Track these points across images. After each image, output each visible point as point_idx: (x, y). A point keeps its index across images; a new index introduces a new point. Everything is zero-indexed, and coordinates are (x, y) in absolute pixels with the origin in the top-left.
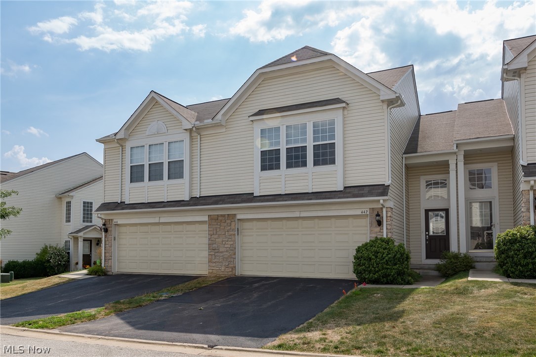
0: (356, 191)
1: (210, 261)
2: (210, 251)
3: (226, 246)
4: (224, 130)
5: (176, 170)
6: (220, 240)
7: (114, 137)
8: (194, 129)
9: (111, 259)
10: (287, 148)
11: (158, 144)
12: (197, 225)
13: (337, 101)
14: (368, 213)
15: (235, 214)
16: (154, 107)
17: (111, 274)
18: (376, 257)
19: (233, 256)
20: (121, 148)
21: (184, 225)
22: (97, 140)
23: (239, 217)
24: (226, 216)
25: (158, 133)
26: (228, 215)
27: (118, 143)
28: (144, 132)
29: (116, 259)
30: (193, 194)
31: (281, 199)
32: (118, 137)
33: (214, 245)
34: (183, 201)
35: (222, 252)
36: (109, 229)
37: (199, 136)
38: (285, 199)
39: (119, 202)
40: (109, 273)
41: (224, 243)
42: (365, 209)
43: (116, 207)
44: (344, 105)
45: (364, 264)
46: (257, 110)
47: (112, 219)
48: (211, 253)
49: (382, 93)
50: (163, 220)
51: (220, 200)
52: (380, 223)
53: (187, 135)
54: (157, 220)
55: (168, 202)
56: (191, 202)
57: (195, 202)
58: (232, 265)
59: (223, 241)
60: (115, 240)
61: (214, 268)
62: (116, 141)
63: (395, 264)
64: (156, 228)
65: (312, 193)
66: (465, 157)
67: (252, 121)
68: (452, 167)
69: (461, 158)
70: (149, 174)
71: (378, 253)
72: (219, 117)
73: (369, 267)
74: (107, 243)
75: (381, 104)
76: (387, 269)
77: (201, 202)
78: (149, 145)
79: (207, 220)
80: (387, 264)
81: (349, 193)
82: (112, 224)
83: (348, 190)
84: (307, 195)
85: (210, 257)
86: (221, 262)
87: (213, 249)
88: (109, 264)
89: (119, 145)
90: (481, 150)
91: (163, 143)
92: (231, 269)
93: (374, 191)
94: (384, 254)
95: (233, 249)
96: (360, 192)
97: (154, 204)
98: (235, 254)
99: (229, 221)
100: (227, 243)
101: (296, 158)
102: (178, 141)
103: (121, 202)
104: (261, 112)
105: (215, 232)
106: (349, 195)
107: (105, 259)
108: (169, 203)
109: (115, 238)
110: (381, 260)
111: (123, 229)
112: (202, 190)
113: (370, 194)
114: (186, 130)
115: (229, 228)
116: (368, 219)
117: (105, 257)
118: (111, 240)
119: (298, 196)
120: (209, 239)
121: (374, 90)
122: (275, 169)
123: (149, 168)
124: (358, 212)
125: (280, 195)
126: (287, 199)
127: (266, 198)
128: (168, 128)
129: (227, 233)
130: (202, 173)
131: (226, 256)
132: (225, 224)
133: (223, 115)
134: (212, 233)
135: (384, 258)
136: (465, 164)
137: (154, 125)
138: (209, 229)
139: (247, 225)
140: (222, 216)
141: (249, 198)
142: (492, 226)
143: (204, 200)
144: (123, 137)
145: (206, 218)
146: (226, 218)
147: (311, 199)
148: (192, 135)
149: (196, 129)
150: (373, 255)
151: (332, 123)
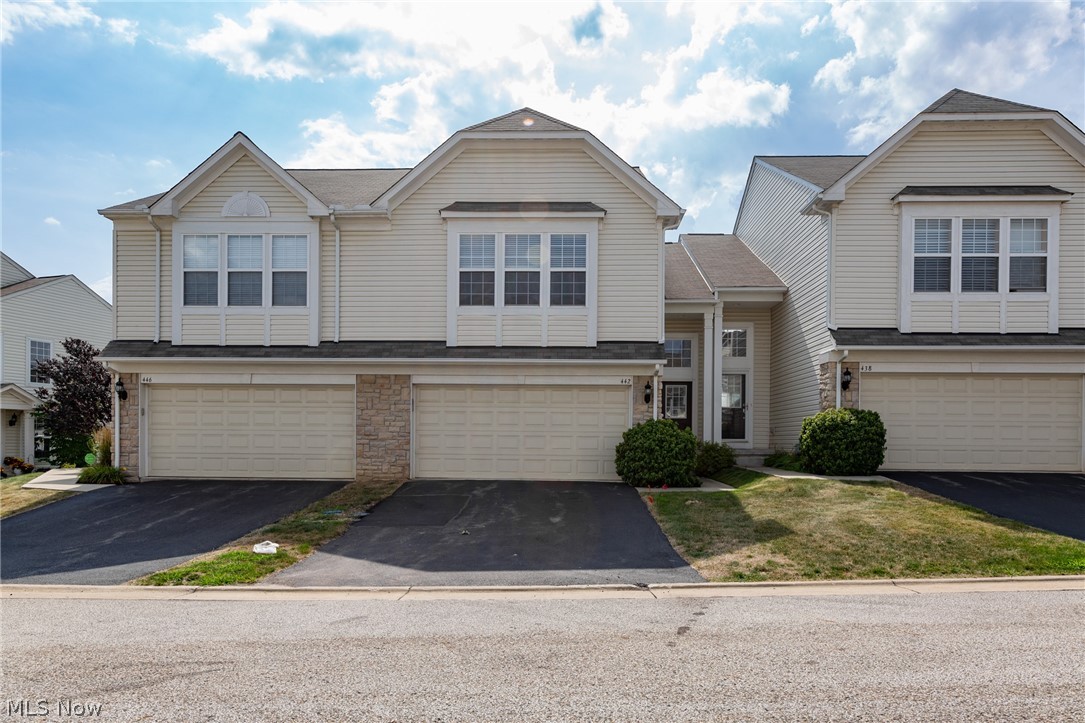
0: (616, 349)
1: (360, 455)
2: (360, 437)
3: (391, 429)
4: (388, 227)
5: (290, 288)
6: (380, 418)
7: (147, 211)
8: (332, 217)
9: (137, 452)
10: (506, 272)
11: (249, 237)
12: (330, 392)
13: (587, 206)
14: (631, 383)
15: (409, 376)
16: (238, 164)
17: (137, 480)
18: (661, 448)
19: (405, 447)
20: (158, 234)
21: (304, 391)
22: (101, 212)
23: (415, 380)
24: (393, 378)
25: (250, 217)
26: (396, 376)
27: (153, 223)
28: (219, 210)
29: (146, 452)
30: (324, 335)
31: (497, 354)
32: (156, 211)
33: (367, 428)
34: (307, 347)
35: (383, 440)
36: (130, 393)
37: (337, 233)
38: (504, 354)
39: (156, 340)
40: (130, 479)
41: (387, 423)
42: (628, 377)
43: (151, 349)
44: (602, 214)
45: (641, 459)
46: (453, 202)
47: (137, 374)
48: (362, 441)
49: (660, 204)
50: (258, 380)
51: (384, 350)
52: (648, 399)
53: (315, 227)
54: (245, 379)
55: (271, 346)
56: (325, 350)
57: (331, 350)
58: (404, 462)
59: (385, 421)
60: (143, 414)
61: (367, 467)
62: (150, 218)
63: (685, 459)
64: (242, 394)
65: (548, 347)
66: (725, 310)
67: (444, 219)
68: (708, 323)
69: (719, 312)
70: (229, 292)
71: (663, 441)
72: (384, 202)
73: (651, 462)
74: (126, 419)
75: (654, 221)
76: (676, 464)
77: (344, 350)
78: (229, 236)
79: (354, 382)
80: (676, 458)
81: (607, 351)
82: (137, 382)
83: (604, 347)
84: (540, 350)
85: (361, 447)
86: (382, 457)
87: (366, 435)
88: (132, 462)
89: (153, 228)
90: (739, 303)
91: (261, 237)
92: (400, 469)
93: (643, 351)
94: (671, 443)
95: (405, 436)
96: (624, 351)
97: (243, 350)
98: (409, 443)
99: (398, 387)
100: (393, 423)
101: (522, 290)
102: (293, 237)
103: (160, 341)
104: (458, 206)
105: (370, 405)
106: (607, 354)
107: (121, 452)
108: (277, 350)
109: (143, 410)
110: (668, 452)
111: (160, 394)
112: (342, 329)
113: (639, 355)
114: (312, 217)
115: (398, 398)
116: (631, 392)
117: (121, 447)
118: (137, 414)
119: (525, 350)
120: (358, 417)
121: (645, 199)
122: (485, 304)
123: (229, 281)
124: (617, 381)
125: (494, 347)
126: (507, 354)
127: (470, 350)
128: (272, 209)
129: (393, 407)
130: (343, 299)
131: (391, 447)
132: (391, 392)
133: (391, 201)
134: (364, 405)
135: (672, 450)
136: (724, 320)
137: (239, 199)
138: (359, 400)
139: (428, 394)
140: (383, 376)
141: (438, 348)
142: (744, 407)
143: (351, 347)
144: (170, 214)
145: (352, 380)
146: (392, 381)
147: (549, 357)
148: (323, 229)
149: (336, 219)
150: (657, 445)
151: (582, 240)
